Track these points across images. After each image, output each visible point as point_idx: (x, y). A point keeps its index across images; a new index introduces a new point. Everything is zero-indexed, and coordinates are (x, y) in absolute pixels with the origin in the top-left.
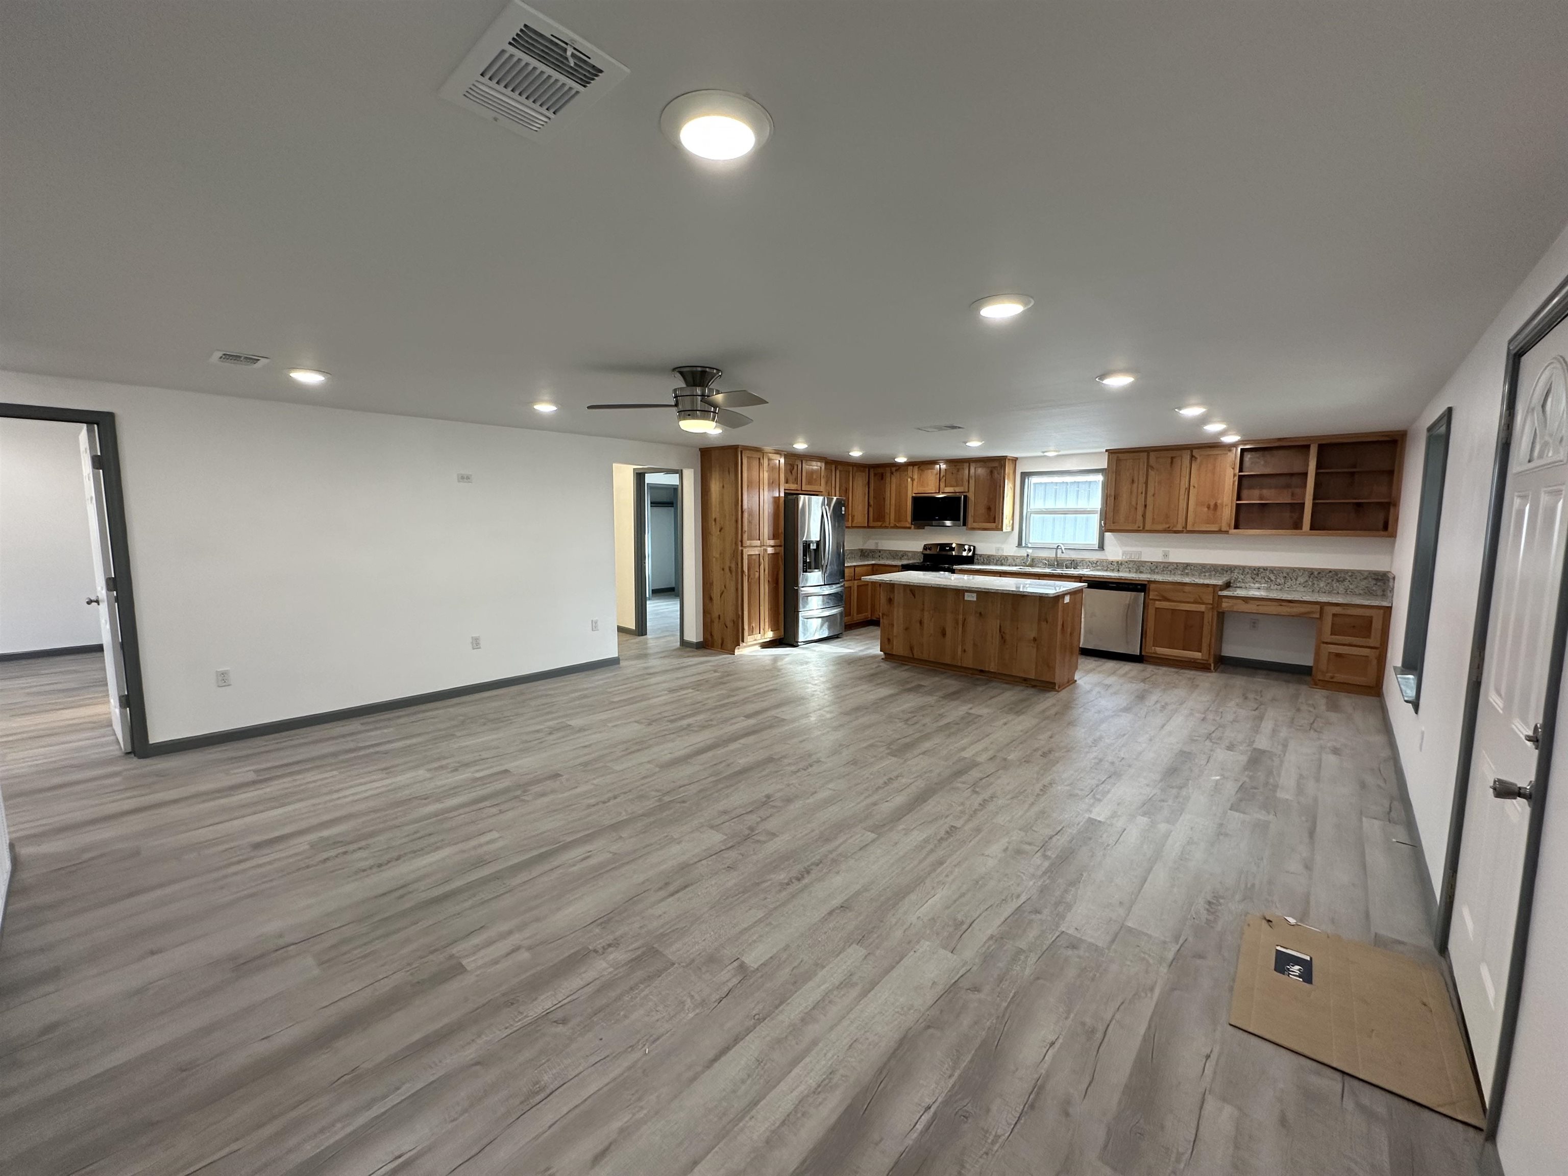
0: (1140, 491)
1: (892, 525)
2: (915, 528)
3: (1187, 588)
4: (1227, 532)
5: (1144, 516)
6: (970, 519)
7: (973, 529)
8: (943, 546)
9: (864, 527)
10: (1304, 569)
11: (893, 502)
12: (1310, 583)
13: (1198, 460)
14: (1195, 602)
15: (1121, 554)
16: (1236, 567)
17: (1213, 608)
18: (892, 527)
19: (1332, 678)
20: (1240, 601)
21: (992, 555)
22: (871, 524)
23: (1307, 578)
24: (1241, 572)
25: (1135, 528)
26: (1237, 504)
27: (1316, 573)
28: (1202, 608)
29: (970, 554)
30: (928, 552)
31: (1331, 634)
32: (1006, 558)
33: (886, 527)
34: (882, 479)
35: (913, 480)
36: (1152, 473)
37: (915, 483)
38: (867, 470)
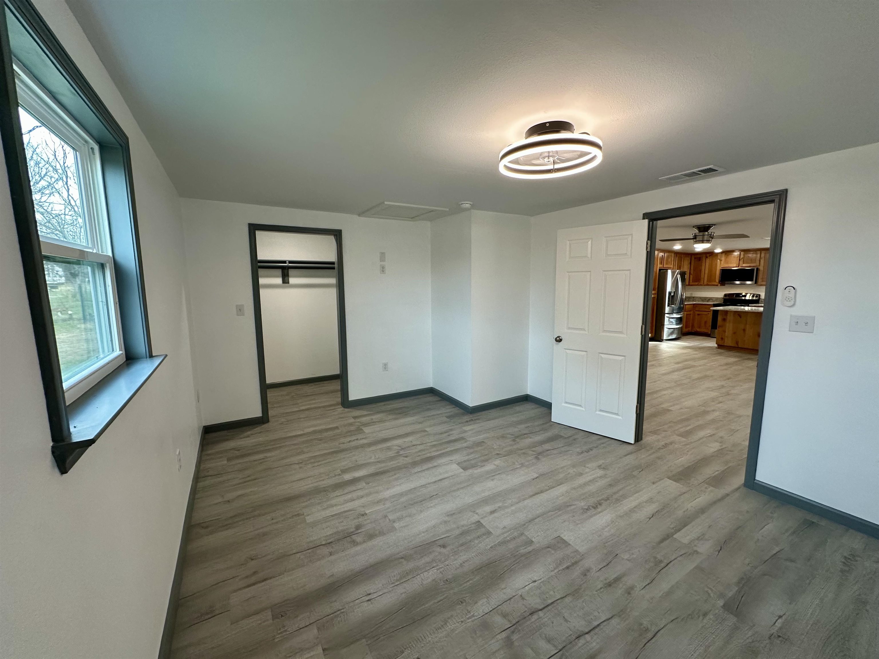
1: (705, 283)
2: (720, 285)
6: (760, 280)
8: (738, 295)
11: (707, 272)
18: (705, 285)
22: (691, 283)
29: (757, 298)
30: (727, 298)
33: (701, 285)
34: (699, 261)
35: (721, 260)
37: (722, 262)
38: (690, 256)
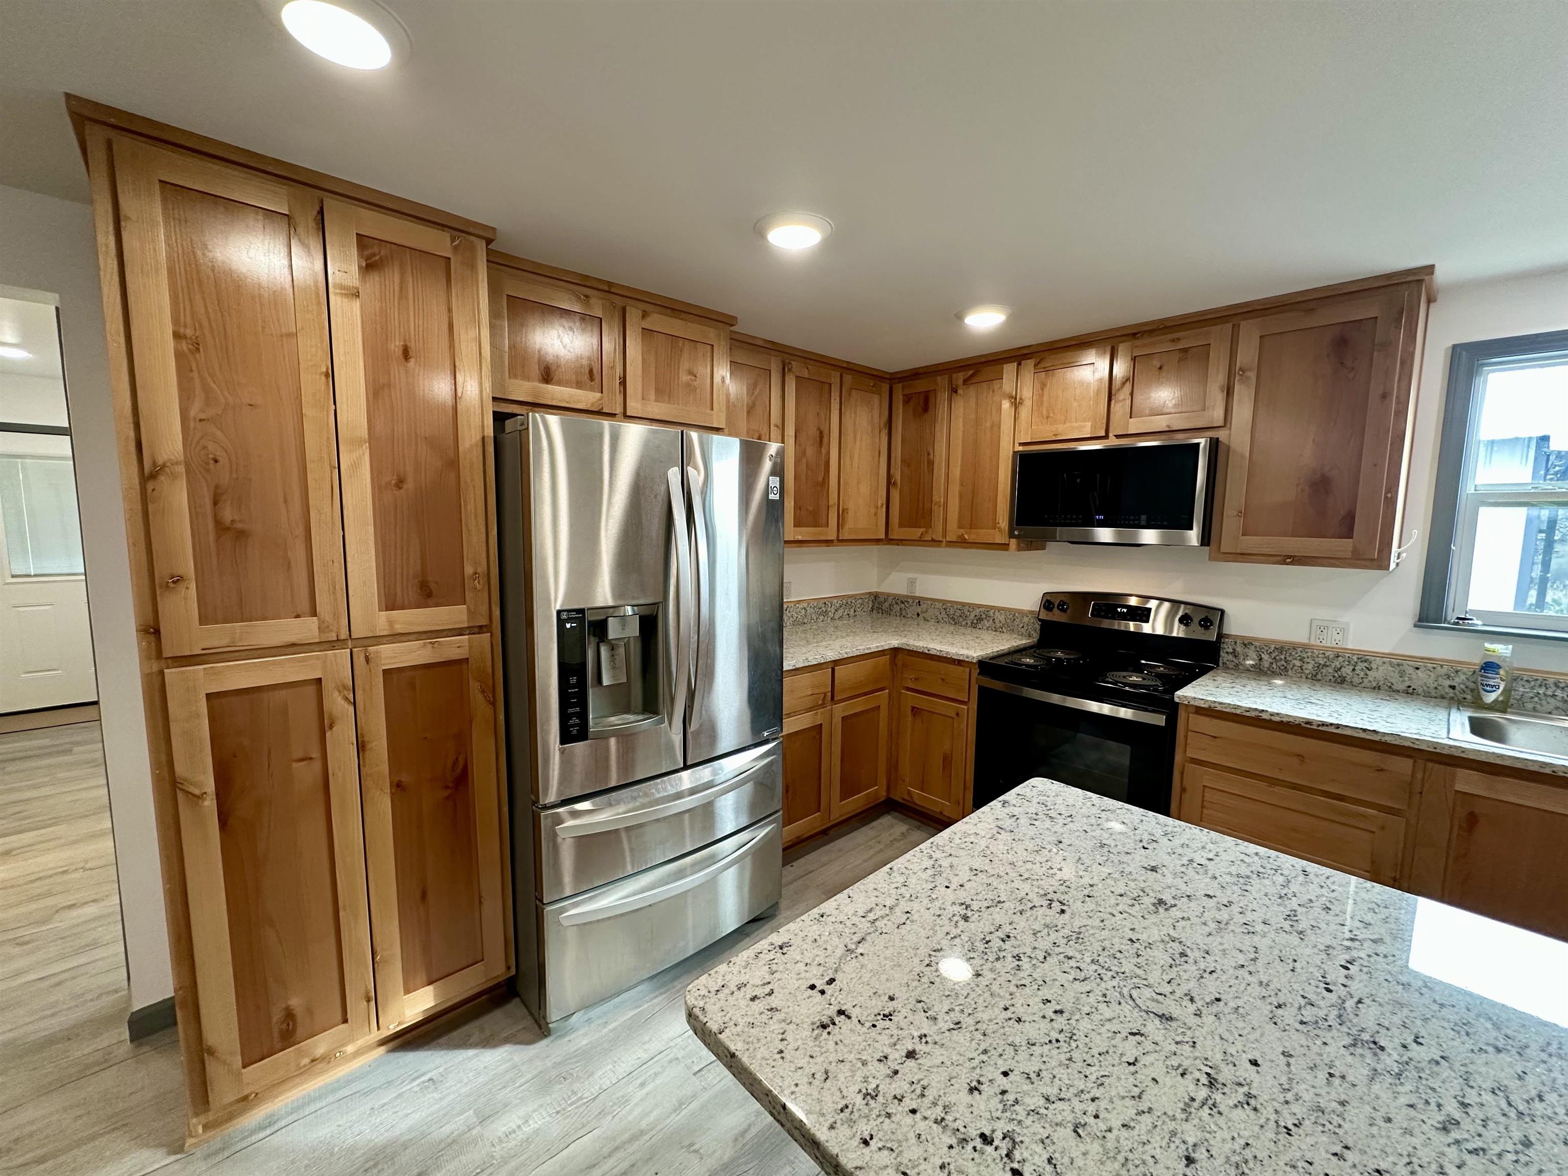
1: (951, 537)
2: (1019, 549)
6: (1226, 526)
7: (1243, 556)
8: (1107, 605)
9: (877, 541)
11: (956, 472)
18: (951, 544)
21: (1294, 646)
22: (894, 535)
30: (1056, 616)
33: (935, 543)
34: (926, 409)
35: (1016, 403)
37: (1024, 412)
38: (885, 387)
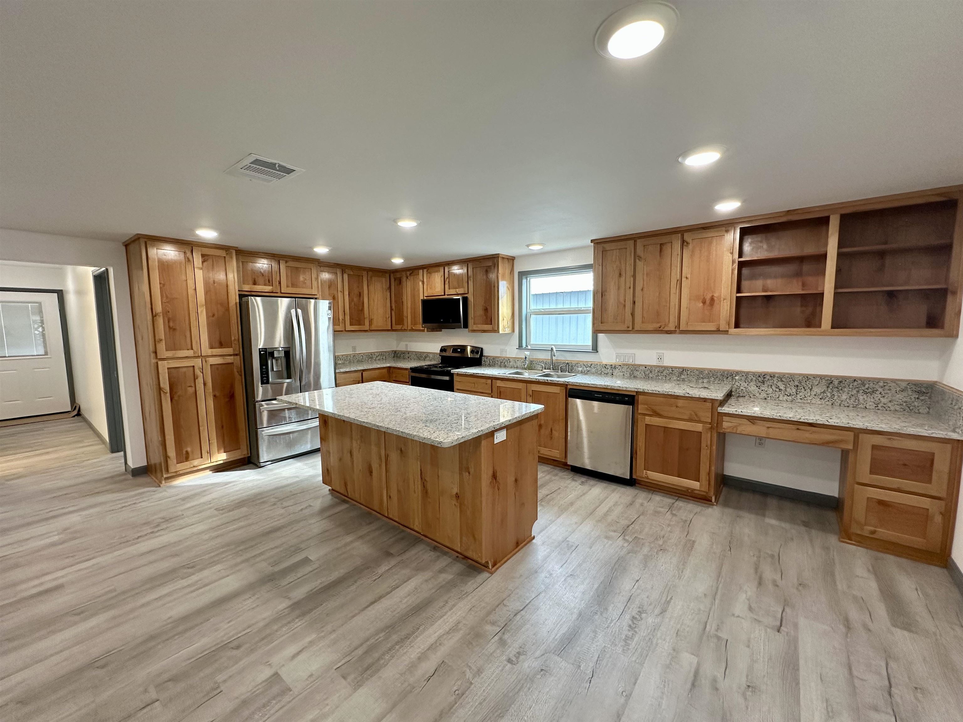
0: (628, 285)
1: (409, 328)
2: (428, 331)
3: (680, 403)
4: (726, 332)
5: (633, 314)
6: (471, 322)
7: (474, 331)
8: (455, 349)
9: (388, 330)
10: (822, 377)
11: (409, 305)
12: (829, 394)
13: (690, 246)
14: (690, 420)
15: (614, 357)
16: (738, 373)
17: (711, 428)
18: (410, 330)
19: (874, 532)
20: (745, 421)
21: (496, 357)
22: (393, 328)
23: (825, 388)
24: (743, 378)
25: (624, 328)
26: (737, 297)
27: (836, 382)
28: (699, 427)
29: (478, 356)
30: (444, 354)
31: (871, 472)
32: (509, 359)
34: (400, 283)
35: (423, 282)
36: (640, 264)
37: (425, 286)
38: (387, 275)
